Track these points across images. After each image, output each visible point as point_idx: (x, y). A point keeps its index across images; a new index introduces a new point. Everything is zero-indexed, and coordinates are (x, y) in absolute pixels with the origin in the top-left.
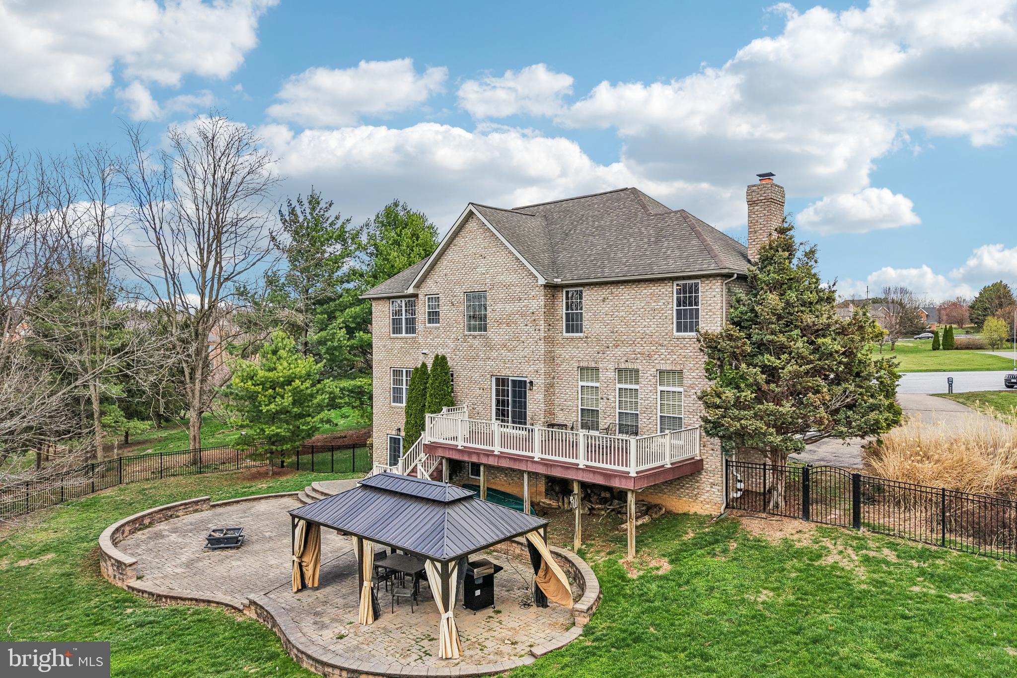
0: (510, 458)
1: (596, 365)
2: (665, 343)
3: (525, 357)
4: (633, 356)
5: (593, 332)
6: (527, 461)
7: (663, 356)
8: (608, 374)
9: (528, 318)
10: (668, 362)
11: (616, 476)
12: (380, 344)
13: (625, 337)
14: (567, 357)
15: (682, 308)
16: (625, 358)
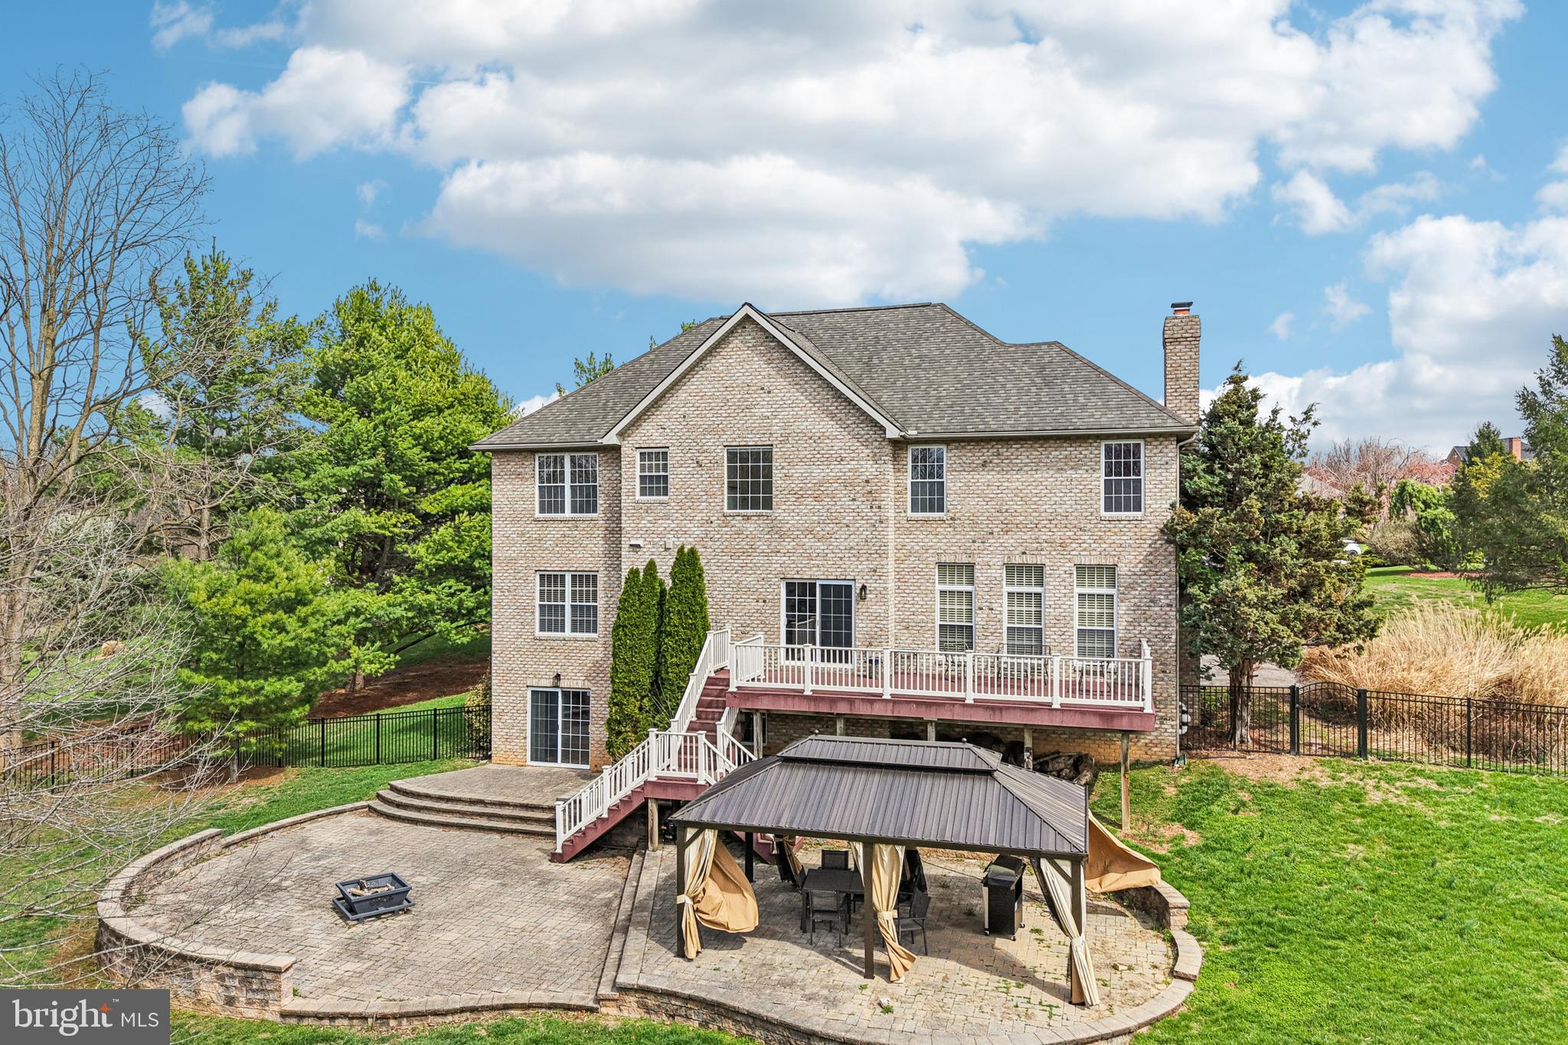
0: (917, 703)
1: (970, 560)
2: (1089, 526)
3: (851, 548)
4: (1035, 545)
5: (964, 511)
6: (954, 705)
7: (1085, 545)
8: (991, 571)
9: (857, 488)
10: (1094, 553)
11: (1122, 715)
12: (510, 530)
13: (1021, 518)
14: (917, 548)
15: (1113, 477)
16: (1021, 549)
